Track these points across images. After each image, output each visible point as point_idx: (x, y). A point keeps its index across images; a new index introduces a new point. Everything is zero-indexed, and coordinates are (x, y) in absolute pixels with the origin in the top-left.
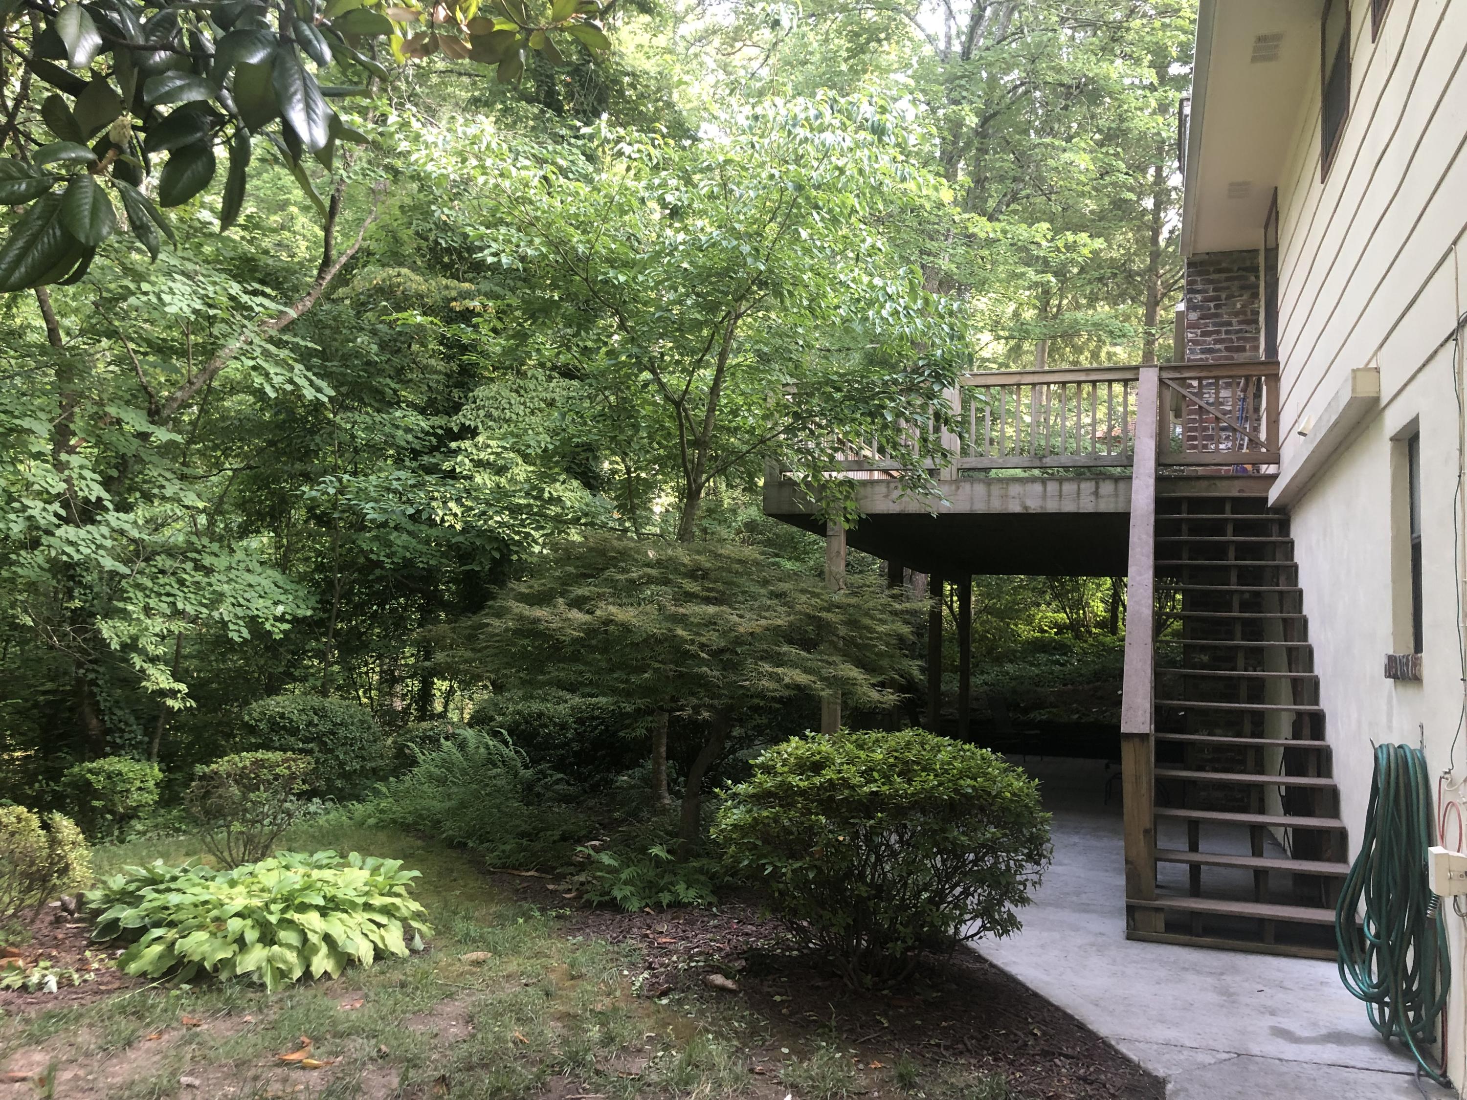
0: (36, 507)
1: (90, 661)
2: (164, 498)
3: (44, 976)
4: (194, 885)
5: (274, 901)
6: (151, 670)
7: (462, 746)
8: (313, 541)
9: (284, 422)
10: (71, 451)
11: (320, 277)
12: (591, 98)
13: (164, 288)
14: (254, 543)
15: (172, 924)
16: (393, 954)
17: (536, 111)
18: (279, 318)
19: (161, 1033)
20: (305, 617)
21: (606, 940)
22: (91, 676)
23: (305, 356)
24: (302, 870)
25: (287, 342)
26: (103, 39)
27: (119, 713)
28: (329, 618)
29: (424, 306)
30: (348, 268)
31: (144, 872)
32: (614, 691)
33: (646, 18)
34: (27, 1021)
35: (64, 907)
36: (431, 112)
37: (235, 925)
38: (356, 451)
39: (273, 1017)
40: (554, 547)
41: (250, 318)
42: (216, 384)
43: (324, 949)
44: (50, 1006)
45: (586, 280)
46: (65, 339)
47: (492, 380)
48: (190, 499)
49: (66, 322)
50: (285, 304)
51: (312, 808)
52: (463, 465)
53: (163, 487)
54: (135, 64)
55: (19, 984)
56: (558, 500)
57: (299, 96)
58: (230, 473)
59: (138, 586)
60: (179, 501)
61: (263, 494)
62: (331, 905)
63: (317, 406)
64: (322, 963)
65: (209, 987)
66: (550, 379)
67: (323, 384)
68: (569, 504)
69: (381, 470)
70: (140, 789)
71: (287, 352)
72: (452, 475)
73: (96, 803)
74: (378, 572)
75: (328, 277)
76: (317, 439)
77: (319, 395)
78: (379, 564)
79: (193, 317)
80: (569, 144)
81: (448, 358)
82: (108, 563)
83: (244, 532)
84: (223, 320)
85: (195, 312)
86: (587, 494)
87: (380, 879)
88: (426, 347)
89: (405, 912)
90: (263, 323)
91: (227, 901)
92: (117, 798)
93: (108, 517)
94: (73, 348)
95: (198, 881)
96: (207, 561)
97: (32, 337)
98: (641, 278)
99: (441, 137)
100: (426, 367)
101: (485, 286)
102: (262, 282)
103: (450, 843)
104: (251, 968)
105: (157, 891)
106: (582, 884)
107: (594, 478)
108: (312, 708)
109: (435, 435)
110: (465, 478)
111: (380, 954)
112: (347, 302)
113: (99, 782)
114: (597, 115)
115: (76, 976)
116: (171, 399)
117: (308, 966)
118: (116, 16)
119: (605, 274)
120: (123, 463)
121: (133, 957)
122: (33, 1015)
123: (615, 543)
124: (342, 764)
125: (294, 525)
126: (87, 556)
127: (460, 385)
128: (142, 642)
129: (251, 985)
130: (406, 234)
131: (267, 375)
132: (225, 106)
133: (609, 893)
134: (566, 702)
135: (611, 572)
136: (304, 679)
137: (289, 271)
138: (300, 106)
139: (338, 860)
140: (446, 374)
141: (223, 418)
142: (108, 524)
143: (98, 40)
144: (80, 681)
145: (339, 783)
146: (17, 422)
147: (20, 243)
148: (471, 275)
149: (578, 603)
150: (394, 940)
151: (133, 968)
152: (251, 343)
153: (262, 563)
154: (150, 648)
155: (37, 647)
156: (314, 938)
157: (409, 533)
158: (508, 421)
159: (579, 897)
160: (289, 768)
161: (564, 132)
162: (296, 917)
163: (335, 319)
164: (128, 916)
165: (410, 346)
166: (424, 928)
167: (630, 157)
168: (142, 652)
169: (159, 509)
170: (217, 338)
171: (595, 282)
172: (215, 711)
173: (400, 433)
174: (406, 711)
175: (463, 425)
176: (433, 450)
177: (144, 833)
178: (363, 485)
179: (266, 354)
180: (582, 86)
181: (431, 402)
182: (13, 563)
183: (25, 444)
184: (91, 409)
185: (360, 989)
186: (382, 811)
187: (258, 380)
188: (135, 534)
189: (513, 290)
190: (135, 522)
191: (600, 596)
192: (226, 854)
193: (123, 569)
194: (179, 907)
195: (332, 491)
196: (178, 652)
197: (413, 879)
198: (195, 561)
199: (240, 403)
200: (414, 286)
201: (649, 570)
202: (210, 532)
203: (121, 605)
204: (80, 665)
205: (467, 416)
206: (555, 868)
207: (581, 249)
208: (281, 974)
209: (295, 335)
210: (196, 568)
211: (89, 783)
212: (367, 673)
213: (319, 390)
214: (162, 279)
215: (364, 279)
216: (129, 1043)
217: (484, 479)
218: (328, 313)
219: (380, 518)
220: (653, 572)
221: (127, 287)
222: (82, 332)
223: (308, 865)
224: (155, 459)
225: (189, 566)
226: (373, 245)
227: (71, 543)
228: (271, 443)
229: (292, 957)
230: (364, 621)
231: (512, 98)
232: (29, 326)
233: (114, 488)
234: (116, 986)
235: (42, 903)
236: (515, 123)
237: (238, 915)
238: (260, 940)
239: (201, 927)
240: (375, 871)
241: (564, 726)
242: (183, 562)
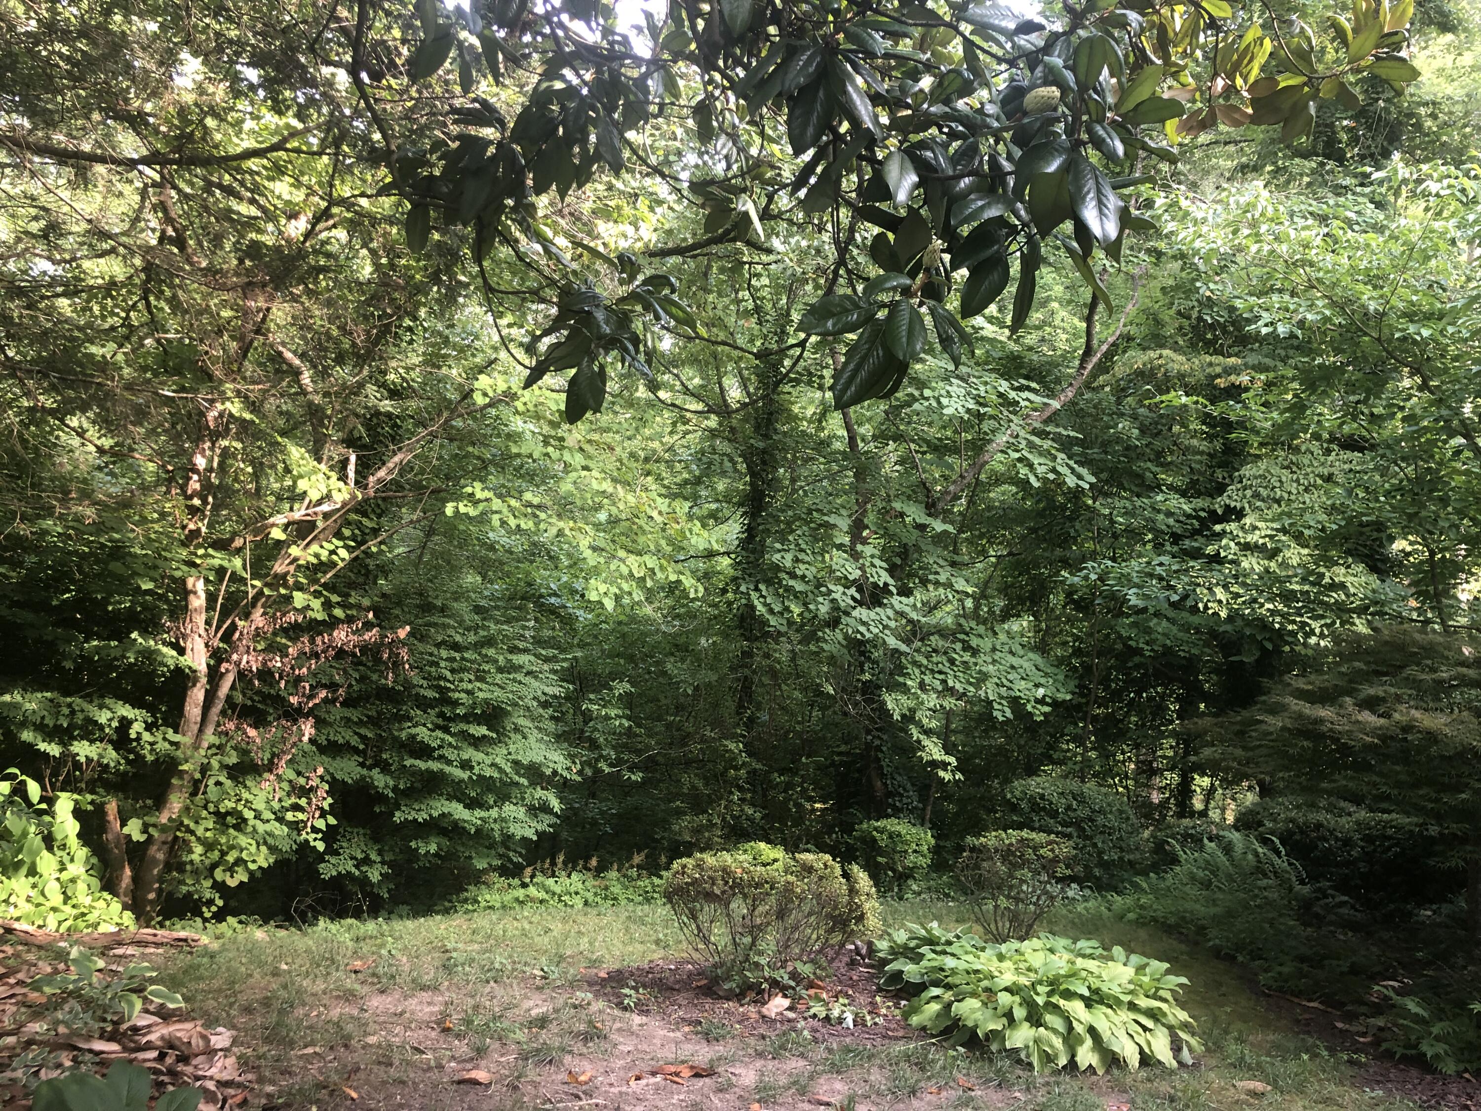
0: (838, 591)
1: (877, 729)
2: (937, 583)
3: (843, 1012)
4: (967, 953)
5: (1040, 982)
6: (926, 742)
7: (1228, 849)
8: (1072, 626)
9: (1044, 509)
10: (864, 542)
11: (1082, 367)
12: (1380, 139)
13: (943, 392)
14: (1015, 625)
15: (948, 987)
16: (1159, 1062)
17: (1314, 165)
18: (1043, 411)
19: (940, 1089)
20: (1064, 701)
21: (1415, 1102)
22: (877, 742)
23: (1066, 445)
24: (1066, 956)
25: (1049, 433)
26: (919, 176)
27: (899, 778)
28: (1087, 703)
29: (1186, 386)
30: (1109, 355)
31: (923, 932)
32: (1419, 810)
33: (1449, 37)
34: (830, 1050)
35: (857, 951)
36: (1194, 186)
37: (1004, 999)
38: (1115, 536)
39: (1040, 1099)
40: (1337, 640)
41: (1015, 413)
42: (983, 477)
43: (1089, 1042)
44: (848, 1040)
45: (1379, 340)
46: (861, 445)
47: (1258, 457)
48: (960, 584)
49: (861, 430)
50: (1048, 396)
51: (1070, 894)
52: (1229, 548)
53: (937, 573)
54: (944, 194)
55: (823, 1015)
56: (1342, 586)
57: (1091, 195)
58: (993, 560)
59: (915, 663)
60: (951, 586)
61: (1023, 580)
62: (1095, 997)
63: (1076, 494)
64: (1086, 1056)
65: (982, 1054)
66: (1328, 452)
67: (1083, 471)
68: (1352, 590)
69: (1140, 556)
70: (915, 851)
71: (1050, 443)
72: (1216, 559)
73: (880, 859)
74: (1137, 659)
75: (1090, 367)
76: (1078, 525)
77: (1081, 483)
78: (1138, 652)
79: (966, 417)
80: (1354, 194)
81: (1210, 437)
82: (892, 642)
83: (1006, 616)
84: (992, 417)
85: (968, 411)
86: (1374, 581)
87: (1146, 979)
88: (1186, 427)
89: (1171, 1020)
90: (1028, 416)
91: (996, 974)
92: (897, 857)
93: (893, 601)
94: (867, 452)
95: (970, 949)
96: (974, 642)
97: (838, 445)
98: (1450, 329)
99: (1211, 211)
100: (1187, 448)
101: (1252, 359)
102: (1027, 378)
103: (1217, 953)
104: (1019, 1045)
105: (934, 951)
106: (1381, 1029)
107: (1382, 561)
108: (1071, 792)
109: (1197, 518)
110: (1232, 562)
111: (1146, 1060)
112: (1107, 389)
113: (883, 841)
114: (1387, 155)
115: (868, 1018)
116: (945, 492)
117: (1073, 1056)
118: (929, 154)
119: (1404, 330)
120: (905, 552)
121: (915, 1010)
122: (835, 1046)
123: (1417, 636)
124: (1100, 853)
125: (1053, 610)
126: (876, 635)
127: (1223, 465)
128: (918, 715)
129: (1019, 1061)
130: (1168, 315)
131: (1031, 466)
132: (1018, 217)
133: (1416, 1047)
134: (1349, 814)
135: (1411, 671)
136: (1060, 762)
137: (1053, 364)
138: (1092, 204)
139: (1100, 951)
140: (1209, 454)
141: (989, 508)
142: (892, 607)
143: (915, 178)
144: (868, 746)
145: (1097, 872)
146: (826, 518)
147: (851, 366)
148: (1236, 349)
149: (1371, 704)
150: (1161, 1047)
151: (915, 1020)
152: (1017, 436)
153: (1023, 646)
154: (925, 721)
155: (835, 713)
156: (1079, 1029)
157: (1168, 619)
158: (1278, 502)
159: (1377, 1043)
160: (1052, 850)
161: (1348, 181)
162: (1062, 1003)
163: (1095, 407)
164: (911, 970)
165: (1170, 429)
166: (1193, 1042)
167: (1438, 195)
168: (919, 725)
169: (934, 593)
170: (986, 433)
171: (1390, 340)
172: (978, 785)
173: (1161, 517)
174: (1164, 804)
175: (1227, 507)
176: (1194, 533)
177: (919, 894)
178: (1125, 571)
179: (1031, 446)
180: (1369, 128)
181: (1193, 483)
182: (818, 640)
183: (830, 536)
184: (880, 505)
185: (1126, 1092)
186: (1142, 907)
187: (1023, 471)
188: (914, 616)
189: (1284, 360)
190: (915, 605)
191: (1398, 699)
192: (993, 926)
193: (903, 648)
194: (954, 972)
195: (1093, 577)
196: (947, 726)
197: (1181, 985)
198: (963, 641)
199: (1003, 494)
200: (1176, 366)
201: (1464, 670)
202: (975, 614)
203: (901, 679)
204: (868, 732)
205: (1232, 497)
206: (1344, 1004)
207: (1372, 306)
208: (1048, 1058)
209: (1057, 426)
210: (964, 649)
211: (875, 840)
212: (1124, 762)
213: (1080, 477)
214: (941, 384)
215: (1124, 364)
216: (913, 1092)
217: (1252, 563)
218: (1088, 401)
219: (1141, 604)
220: (1471, 673)
221: (912, 395)
222: (875, 438)
223: (1072, 951)
224: (931, 548)
225: (958, 646)
226: (1133, 330)
227: (864, 623)
228: (1032, 530)
229: (1058, 1042)
230: (1121, 708)
231: (1285, 157)
232: (835, 436)
233: (896, 574)
234: (901, 1033)
235: (842, 945)
236: (1288, 182)
237: (1006, 989)
238: (1027, 1019)
239: (974, 995)
240: (1140, 969)
241: (1347, 842)
242: (953, 642)
